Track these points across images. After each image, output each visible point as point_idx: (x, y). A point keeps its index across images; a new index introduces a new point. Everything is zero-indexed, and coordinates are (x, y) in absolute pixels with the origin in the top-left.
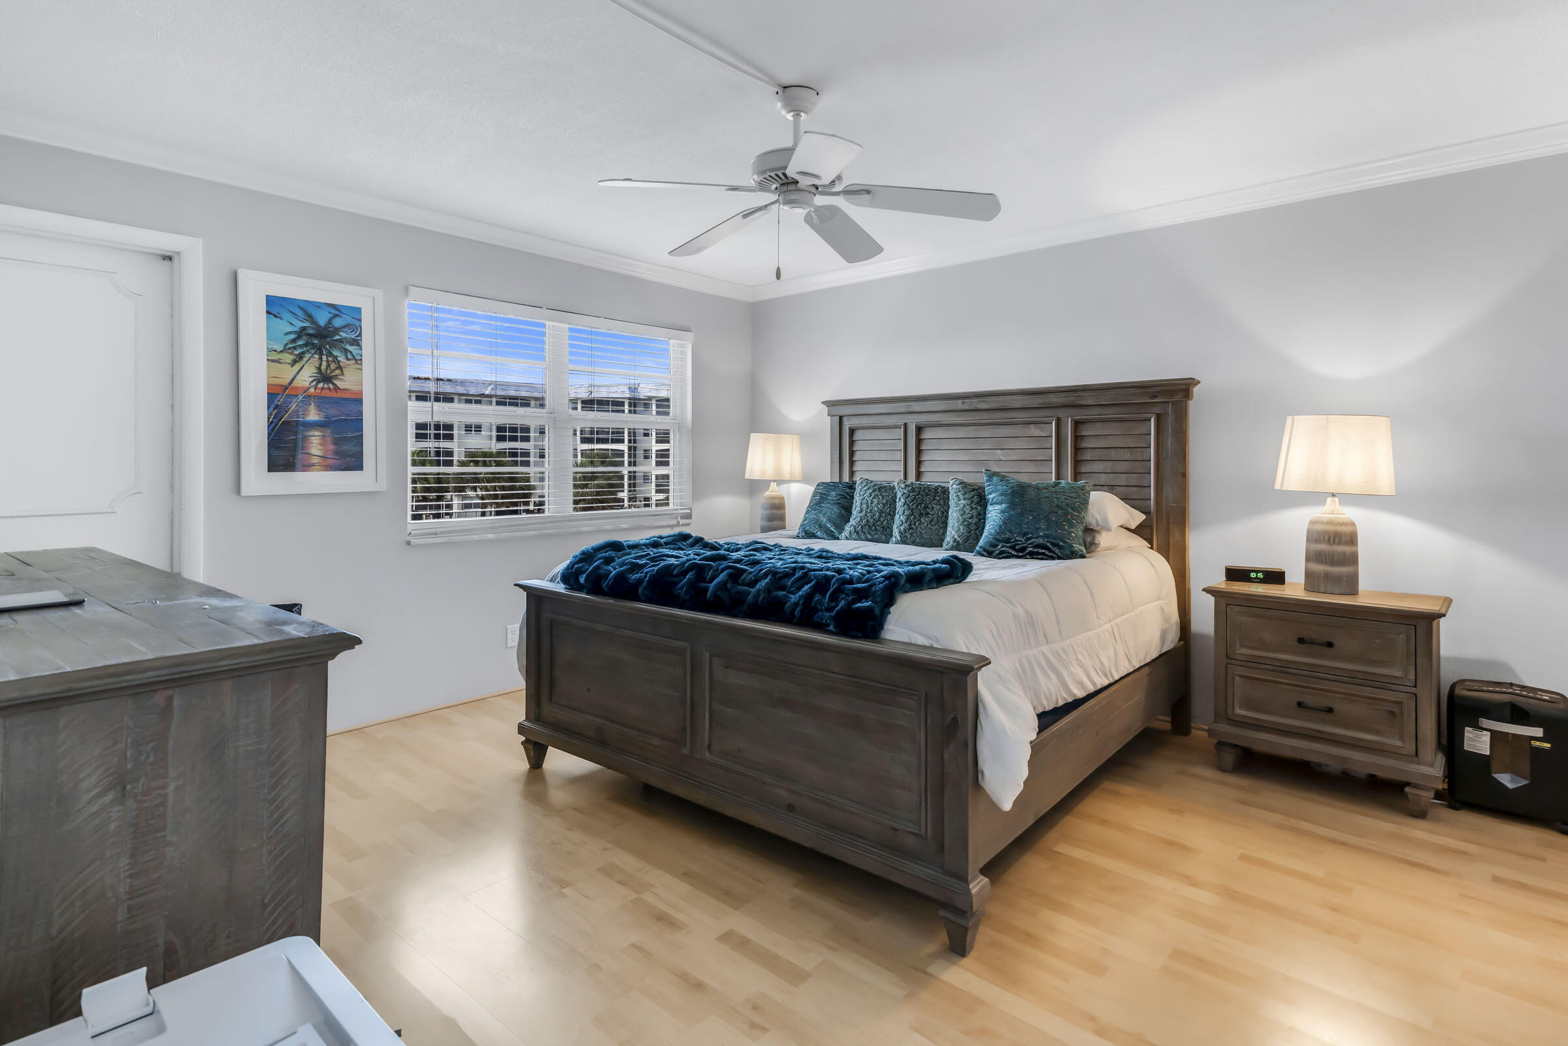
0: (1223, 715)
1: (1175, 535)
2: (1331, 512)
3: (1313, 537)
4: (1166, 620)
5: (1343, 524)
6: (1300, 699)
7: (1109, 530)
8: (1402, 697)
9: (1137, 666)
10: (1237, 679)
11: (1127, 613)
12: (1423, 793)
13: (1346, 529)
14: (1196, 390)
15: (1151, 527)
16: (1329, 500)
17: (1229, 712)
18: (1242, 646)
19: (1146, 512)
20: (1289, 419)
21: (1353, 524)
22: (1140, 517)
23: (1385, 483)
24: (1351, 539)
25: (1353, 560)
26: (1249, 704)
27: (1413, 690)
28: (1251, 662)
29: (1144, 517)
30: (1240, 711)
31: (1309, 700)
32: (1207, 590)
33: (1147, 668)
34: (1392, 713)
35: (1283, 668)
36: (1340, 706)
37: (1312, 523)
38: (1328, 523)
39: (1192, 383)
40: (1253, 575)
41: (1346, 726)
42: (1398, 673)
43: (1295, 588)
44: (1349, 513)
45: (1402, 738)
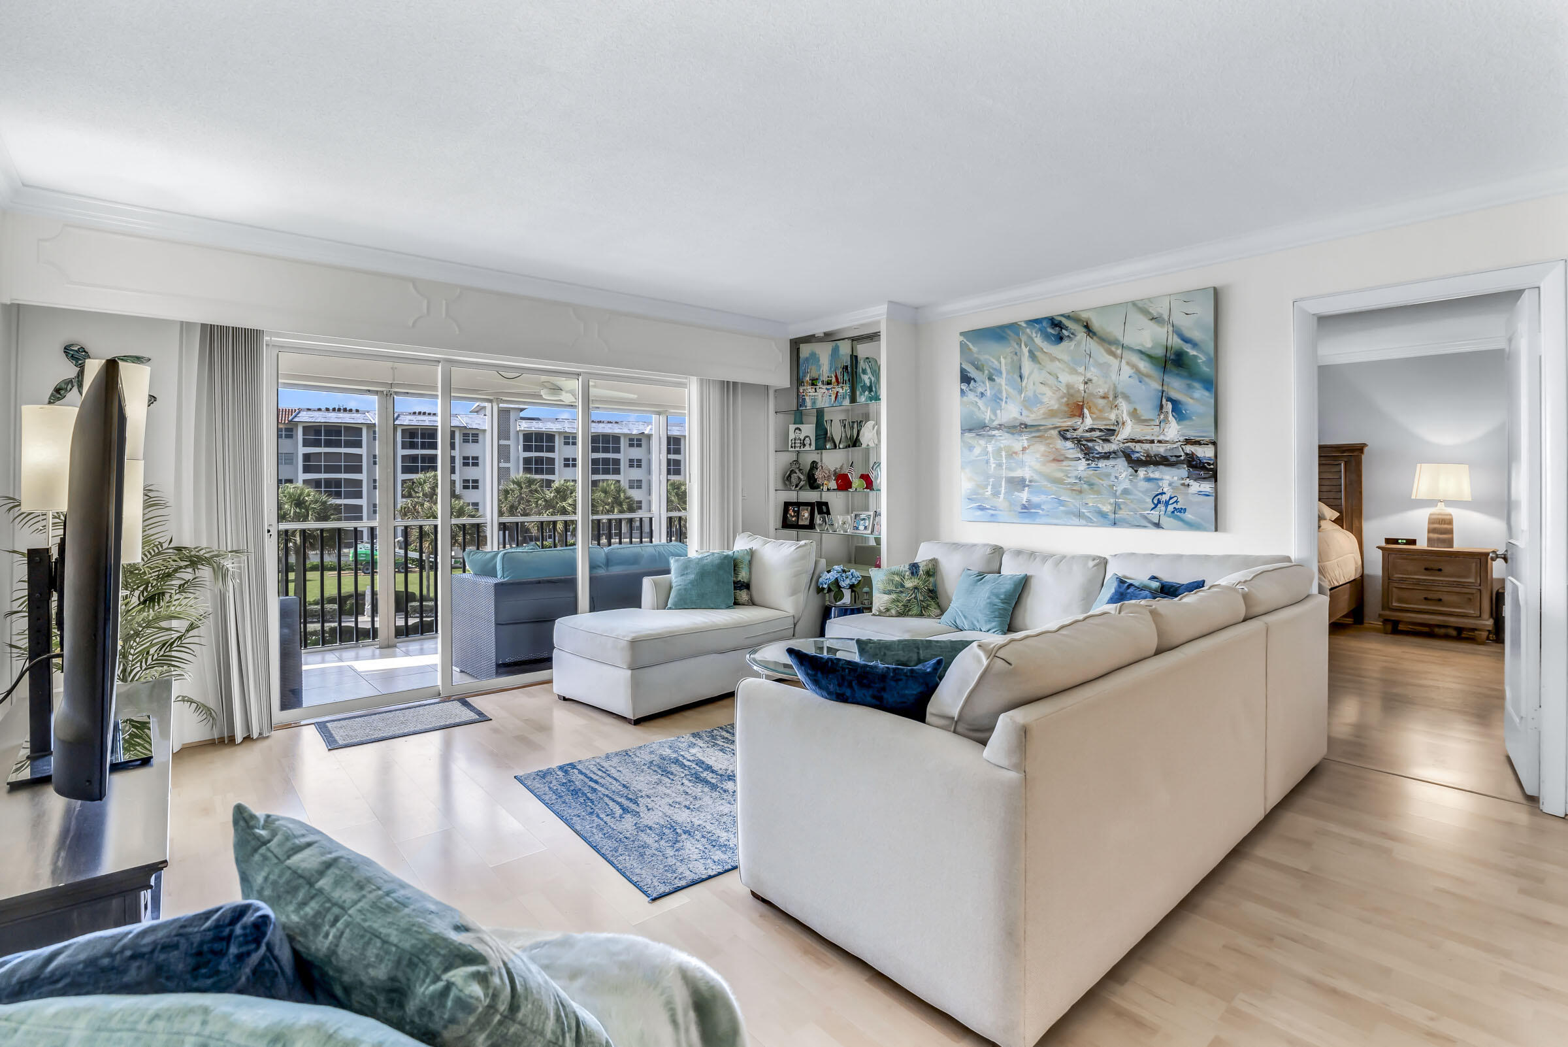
0: (1386, 605)
1: (1356, 523)
2: (1441, 510)
3: (1431, 521)
4: (1356, 563)
5: (1447, 515)
6: (1426, 596)
7: (1325, 519)
8: (1474, 591)
9: (1347, 581)
10: (1394, 589)
11: (1341, 557)
12: (1483, 633)
13: (1448, 517)
14: (1366, 450)
15: (1343, 519)
16: (1439, 504)
17: (1390, 603)
18: (1397, 573)
19: (1341, 512)
20: (1419, 465)
21: (1451, 515)
22: (1336, 514)
23: (1467, 495)
24: (1450, 522)
25: (1451, 532)
26: (1400, 600)
27: (1479, 588)
28: (1402, 580)
29: (1339, 514)
30: (1394, 604)
31: (1430, 596)
32: (1379, 547)
33: (1349, 584)
34: (1470, 599)
35: (1418, 582)
36: (1445, 598)
37: (1431, 515)
38: (1439, 514)
39: (1365, 445)
40: (1400, 541)
41: (1449, 607)
42: (1472, 580)
43: (1422, 544)
44: (1449, 510)
45: (1474, 610)
